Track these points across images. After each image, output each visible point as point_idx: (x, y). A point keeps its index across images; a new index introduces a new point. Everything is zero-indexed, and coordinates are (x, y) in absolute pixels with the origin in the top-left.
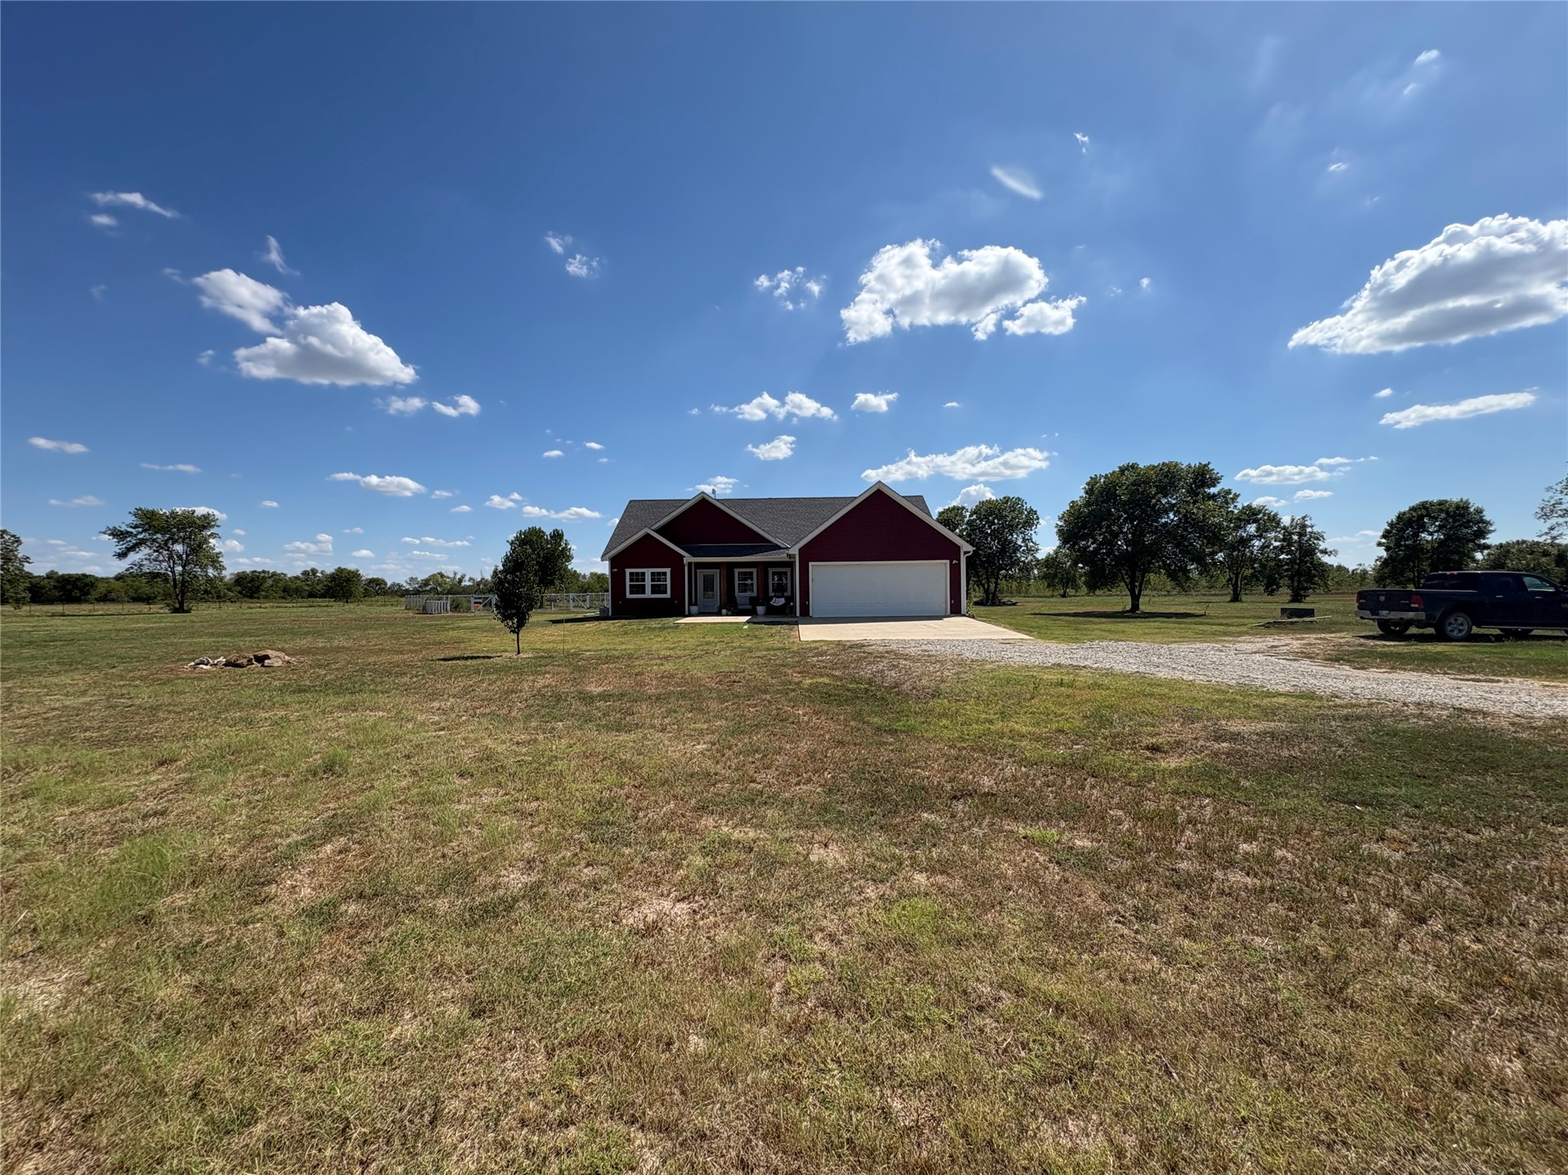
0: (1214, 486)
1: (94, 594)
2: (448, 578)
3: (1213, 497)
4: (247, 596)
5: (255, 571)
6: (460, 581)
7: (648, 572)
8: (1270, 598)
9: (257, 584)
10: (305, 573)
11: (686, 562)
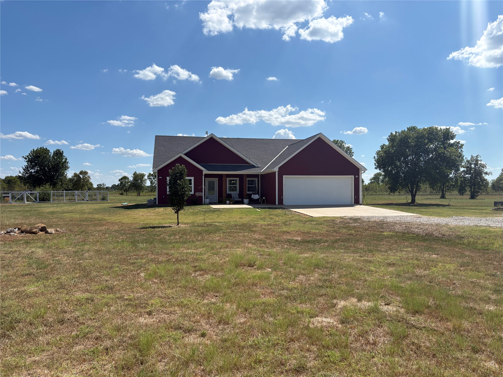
0: (453, 139)
3: (452, 145)
8: (461, 197)
11: (204, 173)
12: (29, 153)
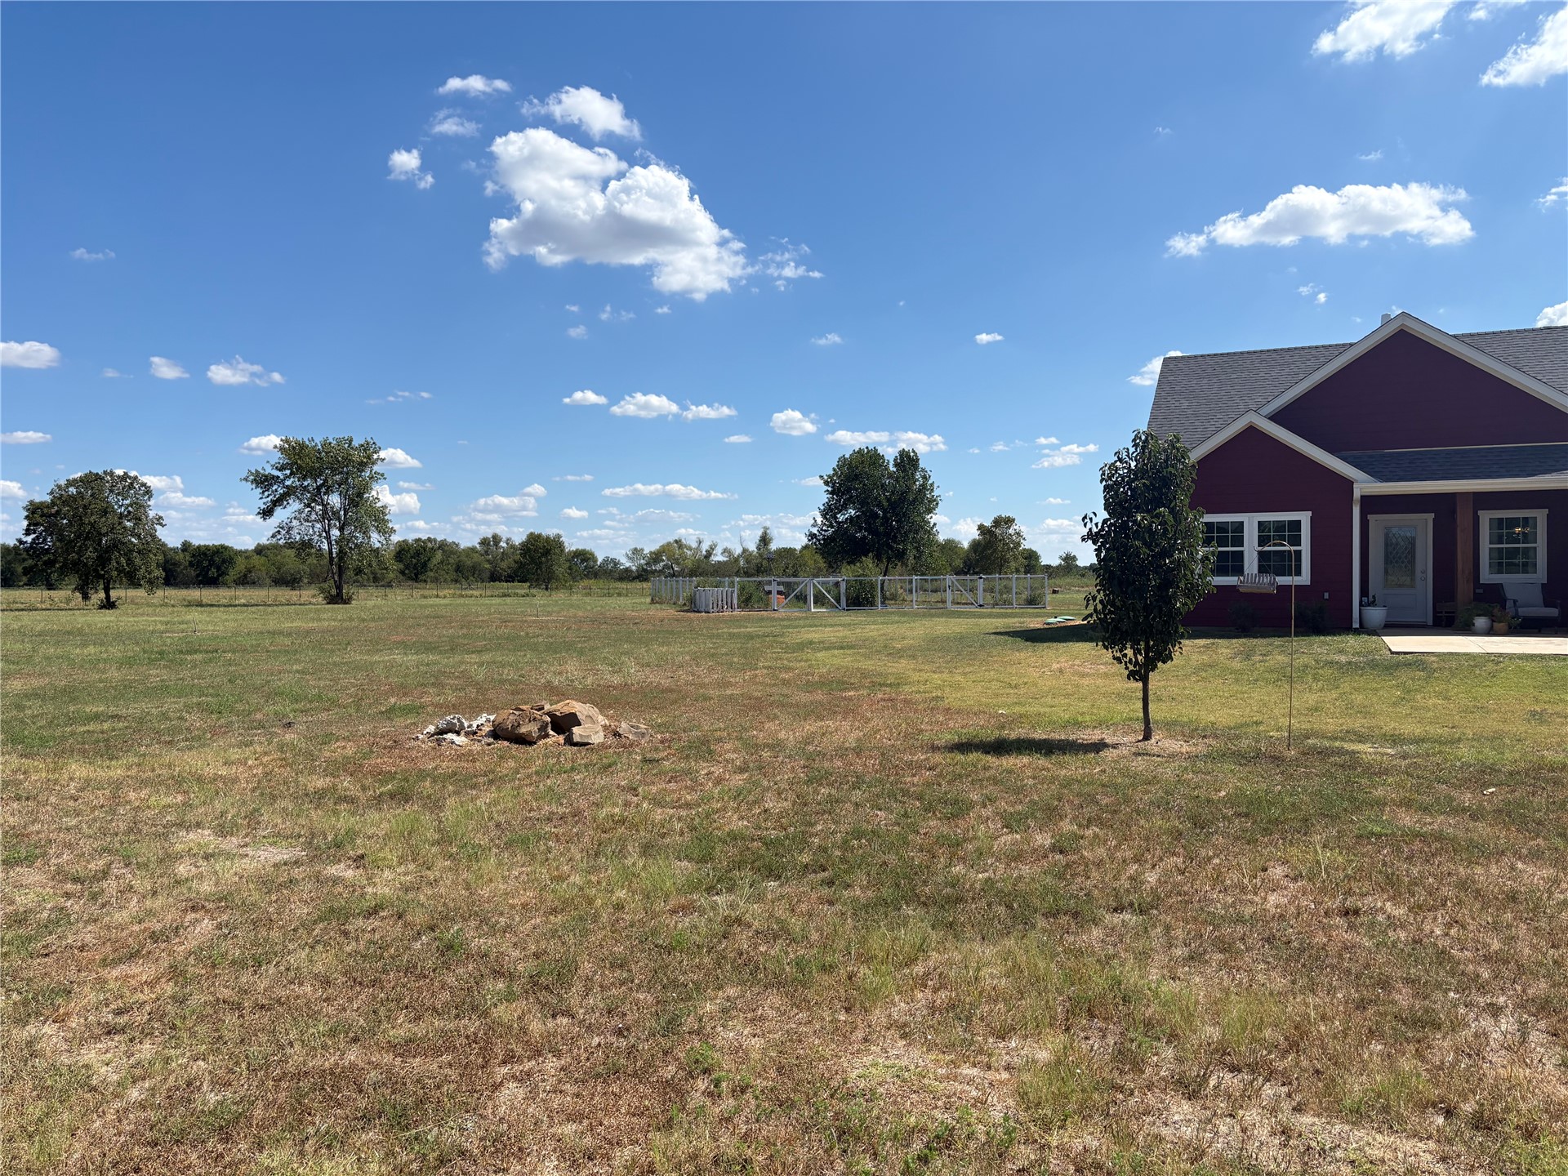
1: (233, 574)
2: (690, 548)
4: (410, 578)
5: (419, 540)
6: (709, 554)
7: (1250, 522)
9: (423, 558)
10: (484, 542)
11: (1357, 494)
12: (834, 469)
